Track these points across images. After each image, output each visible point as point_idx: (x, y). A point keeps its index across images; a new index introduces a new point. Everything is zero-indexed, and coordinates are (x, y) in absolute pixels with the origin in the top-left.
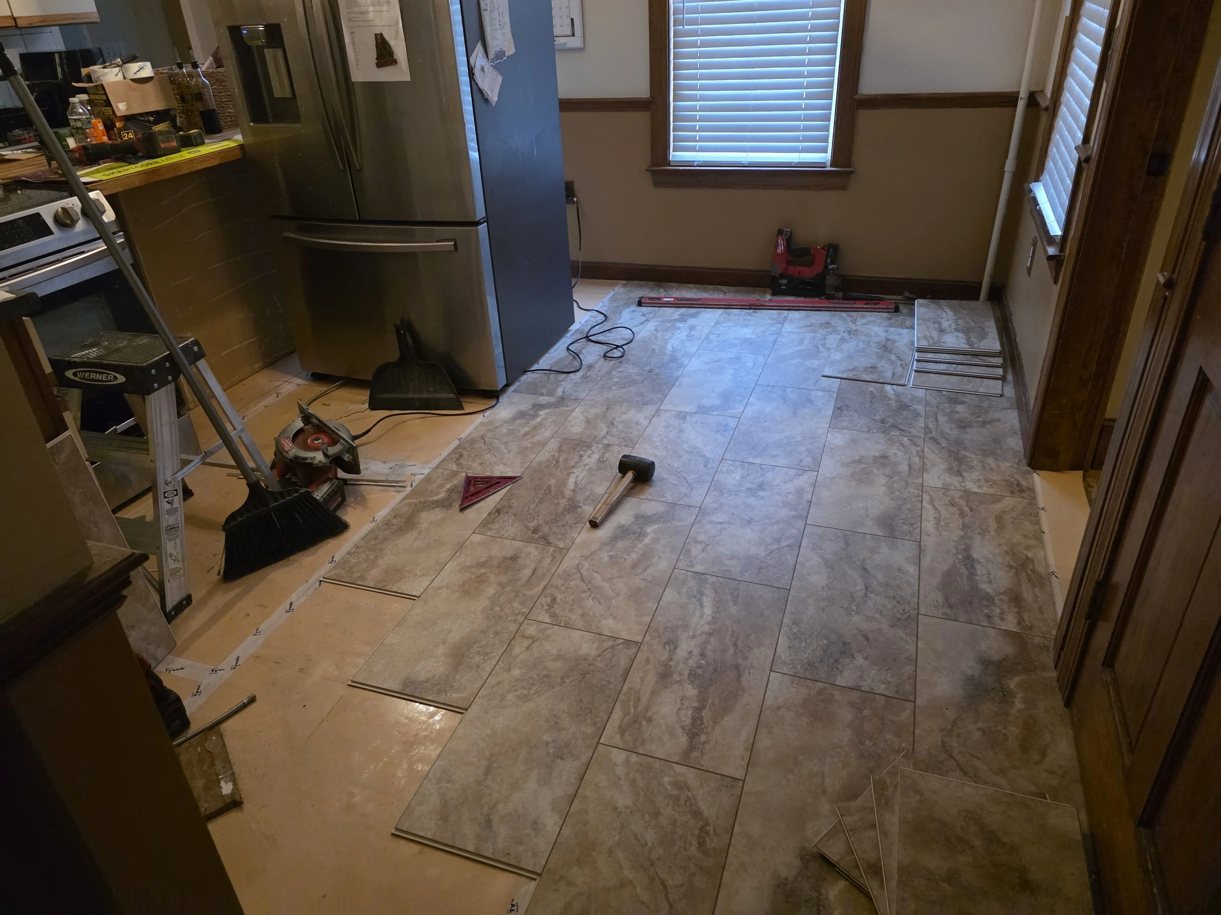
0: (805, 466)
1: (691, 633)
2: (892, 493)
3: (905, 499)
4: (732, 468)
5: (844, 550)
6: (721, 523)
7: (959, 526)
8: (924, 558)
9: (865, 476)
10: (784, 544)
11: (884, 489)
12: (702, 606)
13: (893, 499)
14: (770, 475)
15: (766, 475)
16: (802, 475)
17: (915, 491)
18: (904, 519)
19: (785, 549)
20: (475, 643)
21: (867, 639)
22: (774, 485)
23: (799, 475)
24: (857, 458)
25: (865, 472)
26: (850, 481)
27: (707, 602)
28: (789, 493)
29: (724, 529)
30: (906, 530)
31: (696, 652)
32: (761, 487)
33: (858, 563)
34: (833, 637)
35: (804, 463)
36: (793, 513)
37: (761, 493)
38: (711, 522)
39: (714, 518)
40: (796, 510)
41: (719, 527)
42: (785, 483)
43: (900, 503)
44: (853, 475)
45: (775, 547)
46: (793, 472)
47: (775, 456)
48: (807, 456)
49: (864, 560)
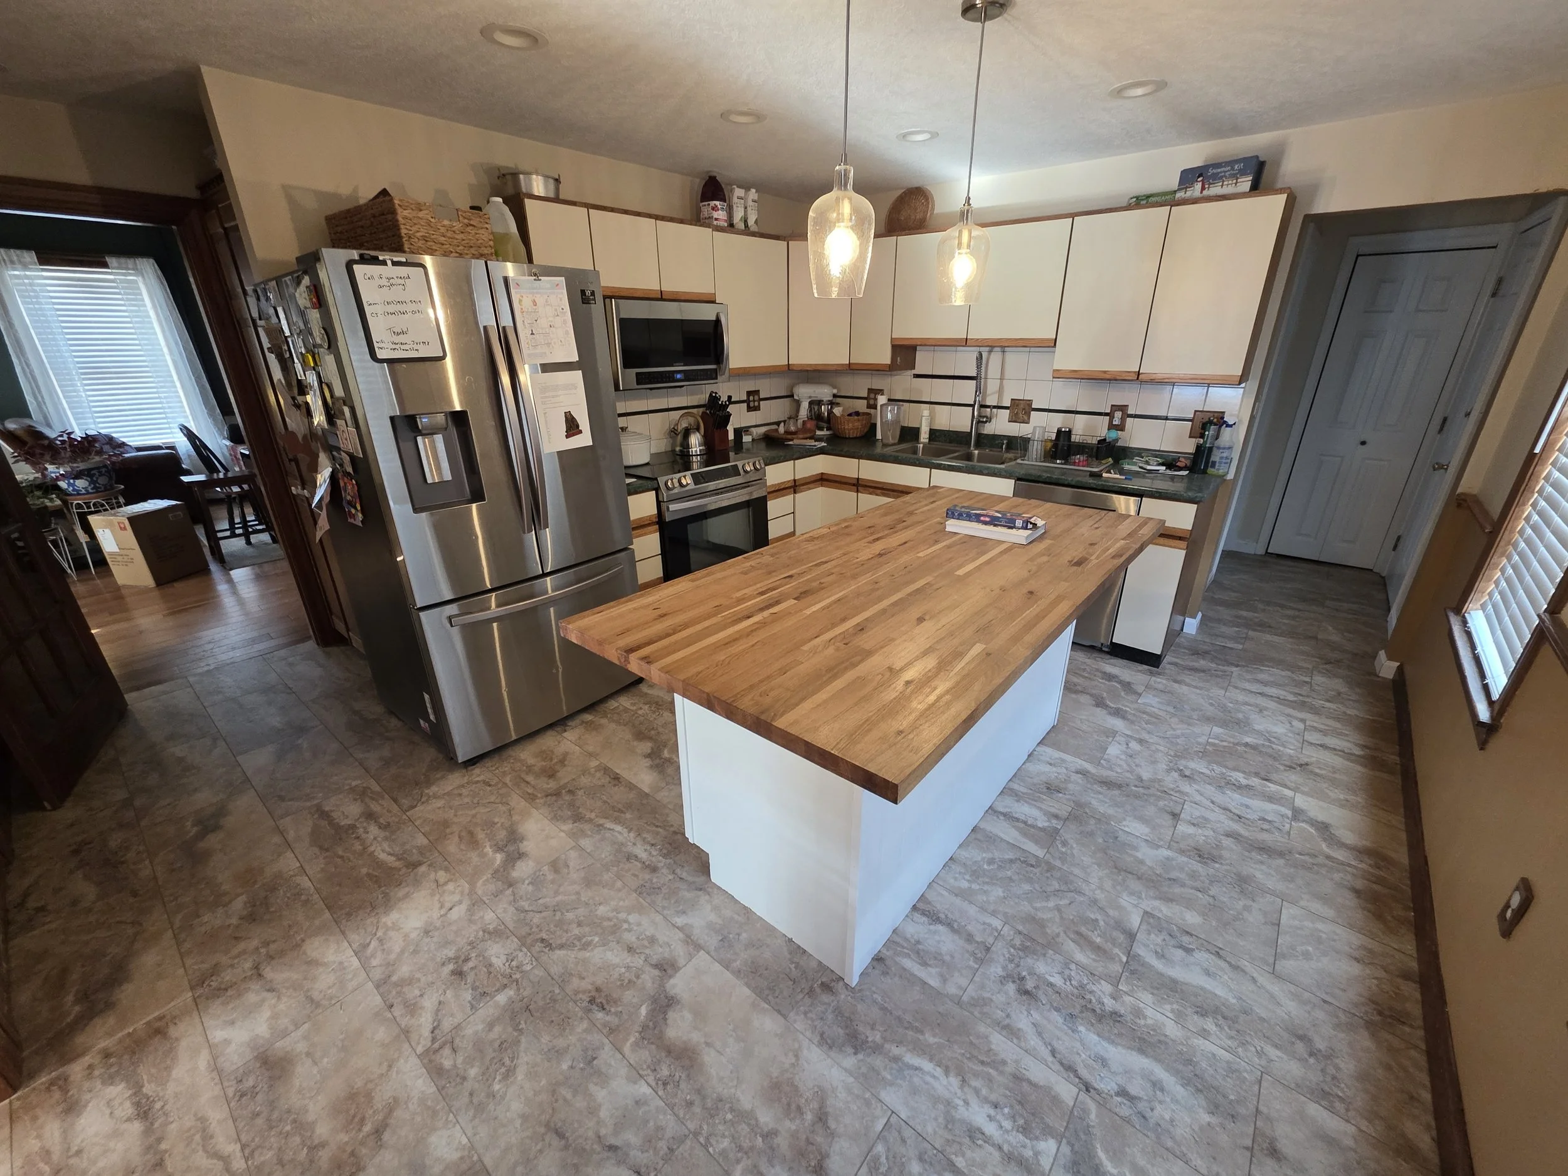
0: (441, 1048)
1: (379, 839)
2: (295, 1121)
3: (271, 1128)
4: (514, 964)
5: (308, 990)
6: (451, 909)
7: (170, 1155)
8: (208, 1061)
9: (352, 1112)
10: (374, 944)
11: (311, 1117)
12: (390, 854)
13: (289, 1111)
14: (468, 996)
15: (470, 991)
16: (432, 1032)
17: (262, 1159)
18: (257, 1093)
19: (368, 941)
20: (688, 1076)
21: (236, 938)
22: (448, 988)
23: (434, 1028)
24: (386, 1136)
25: (356, 1120)
26: (366, 1084)
27: (390, 860)
28: (421, 996)
29: (442, 907)
30: (247, 1080)
31: (364, 836)
32: (459, 974)
33: (284, 991)
34: (267, 917)
35: (447, 1051)
36: (394, 978)
37: (451, 967)
38: (460, 902)
39: (463, 907)
40: (396, 985)
41: (448, 905)
42: (440, 1003)
43: (275, 1115)
44: (369, 1096)
45: (380, 934)
46: (447, 1024)
47: (491, 1026)
48: (455, 1066)
49: (279, 998)
